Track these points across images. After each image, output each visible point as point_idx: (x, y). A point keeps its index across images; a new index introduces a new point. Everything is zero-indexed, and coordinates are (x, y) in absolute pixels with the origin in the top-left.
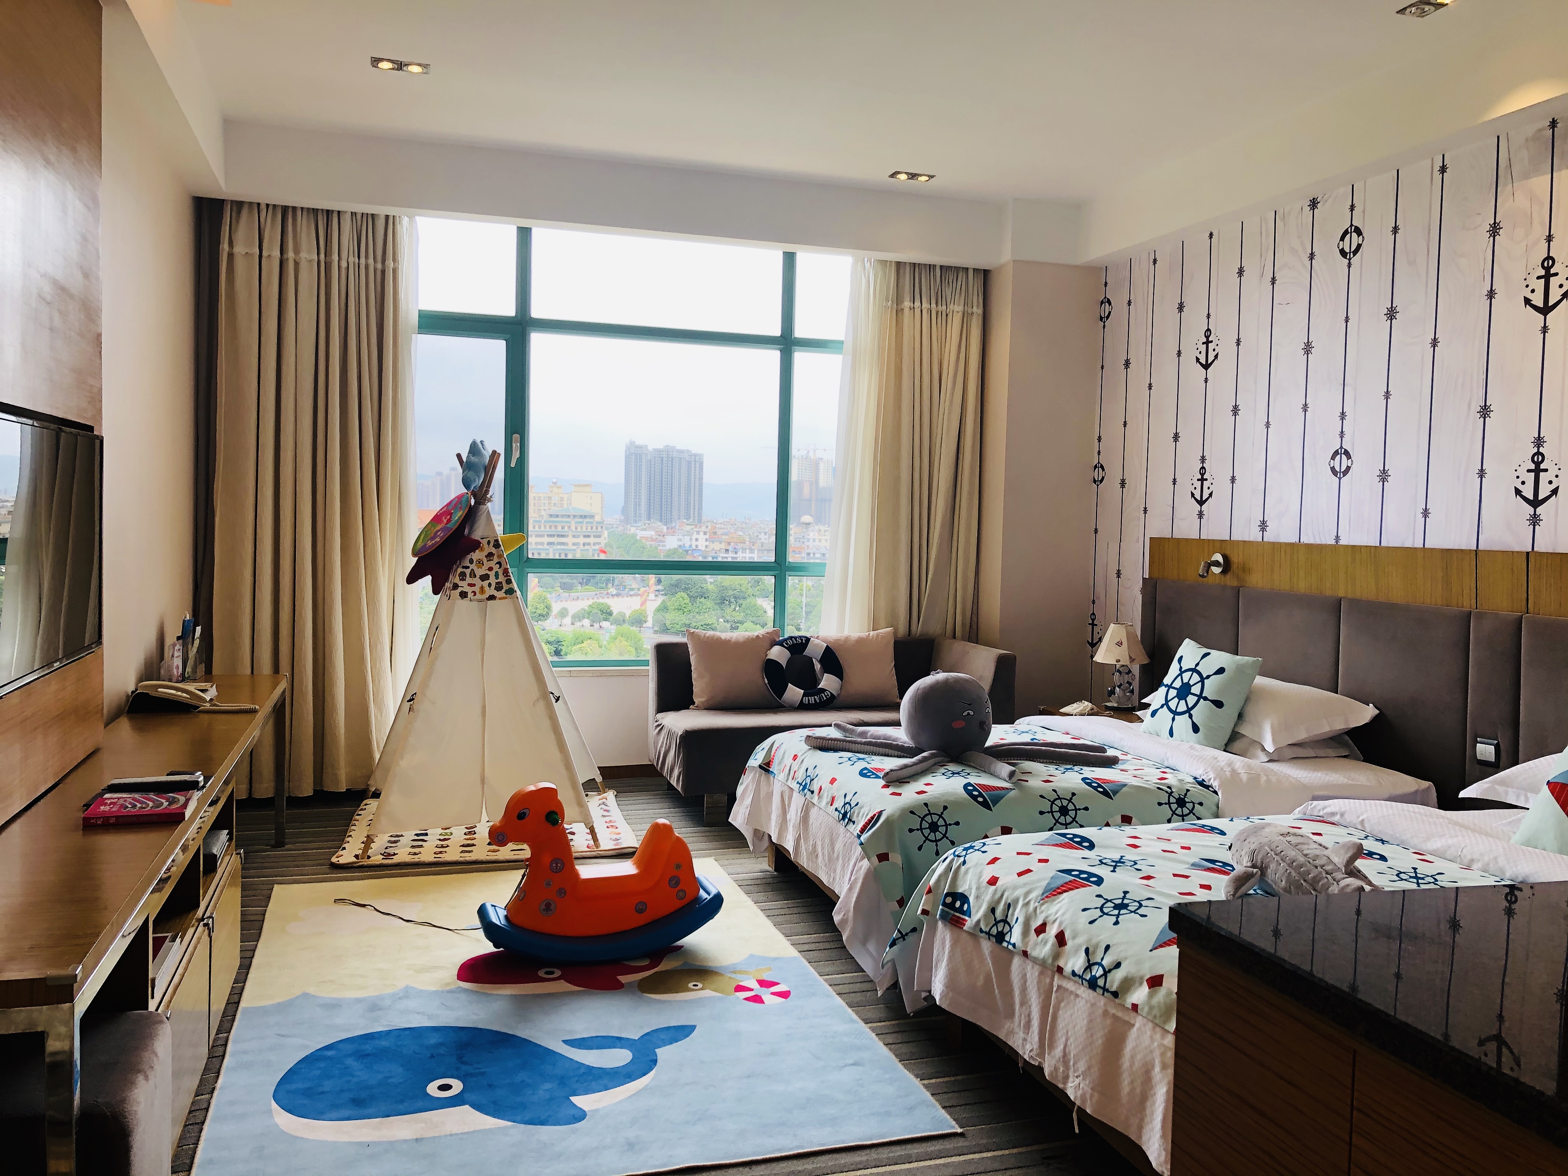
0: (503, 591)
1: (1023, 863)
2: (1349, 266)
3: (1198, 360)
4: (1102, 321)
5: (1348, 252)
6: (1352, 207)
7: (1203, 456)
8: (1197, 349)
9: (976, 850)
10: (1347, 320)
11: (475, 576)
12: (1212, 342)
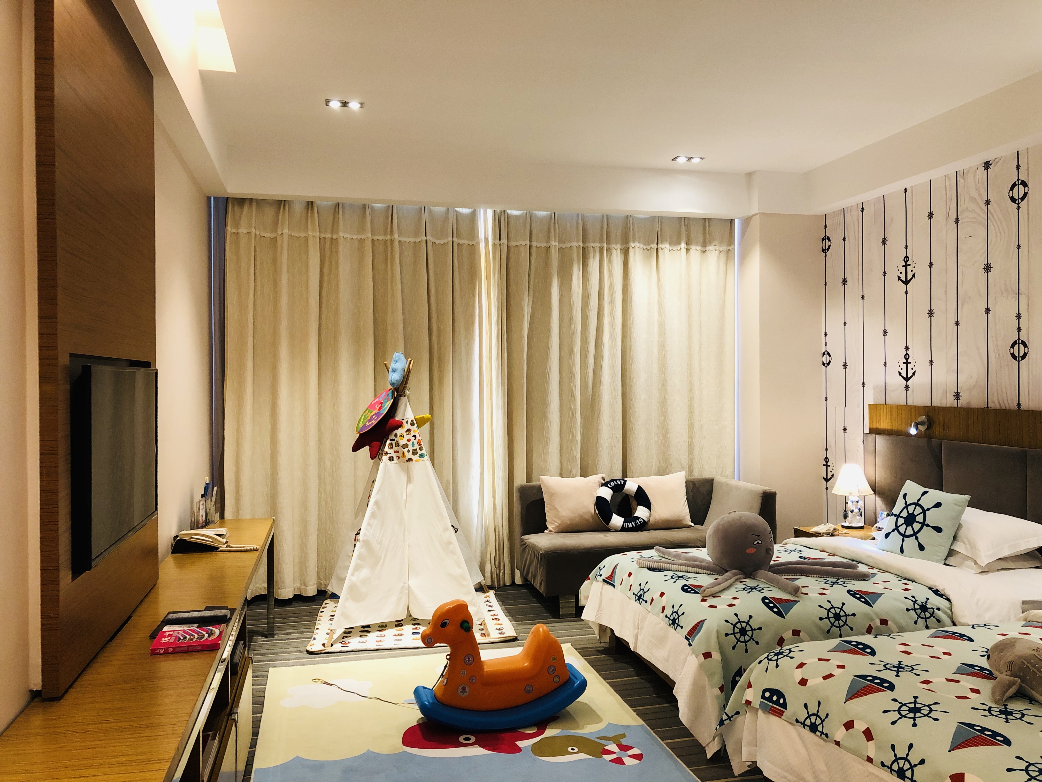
0: (418, 455)
1: (826, 668)
2: (1018, 208)
3: (899, 278)
4: (824, 252)
5: (1017, 198)
6: (1018, 167)
7: (907, 346)
8: (899, 270)
9: (785, 656)
10: (1019, 247)
11: (399, 446)
12: (910, 265)
